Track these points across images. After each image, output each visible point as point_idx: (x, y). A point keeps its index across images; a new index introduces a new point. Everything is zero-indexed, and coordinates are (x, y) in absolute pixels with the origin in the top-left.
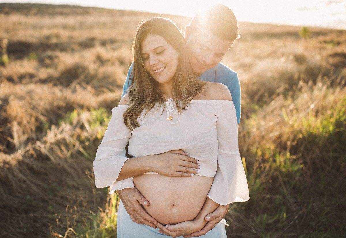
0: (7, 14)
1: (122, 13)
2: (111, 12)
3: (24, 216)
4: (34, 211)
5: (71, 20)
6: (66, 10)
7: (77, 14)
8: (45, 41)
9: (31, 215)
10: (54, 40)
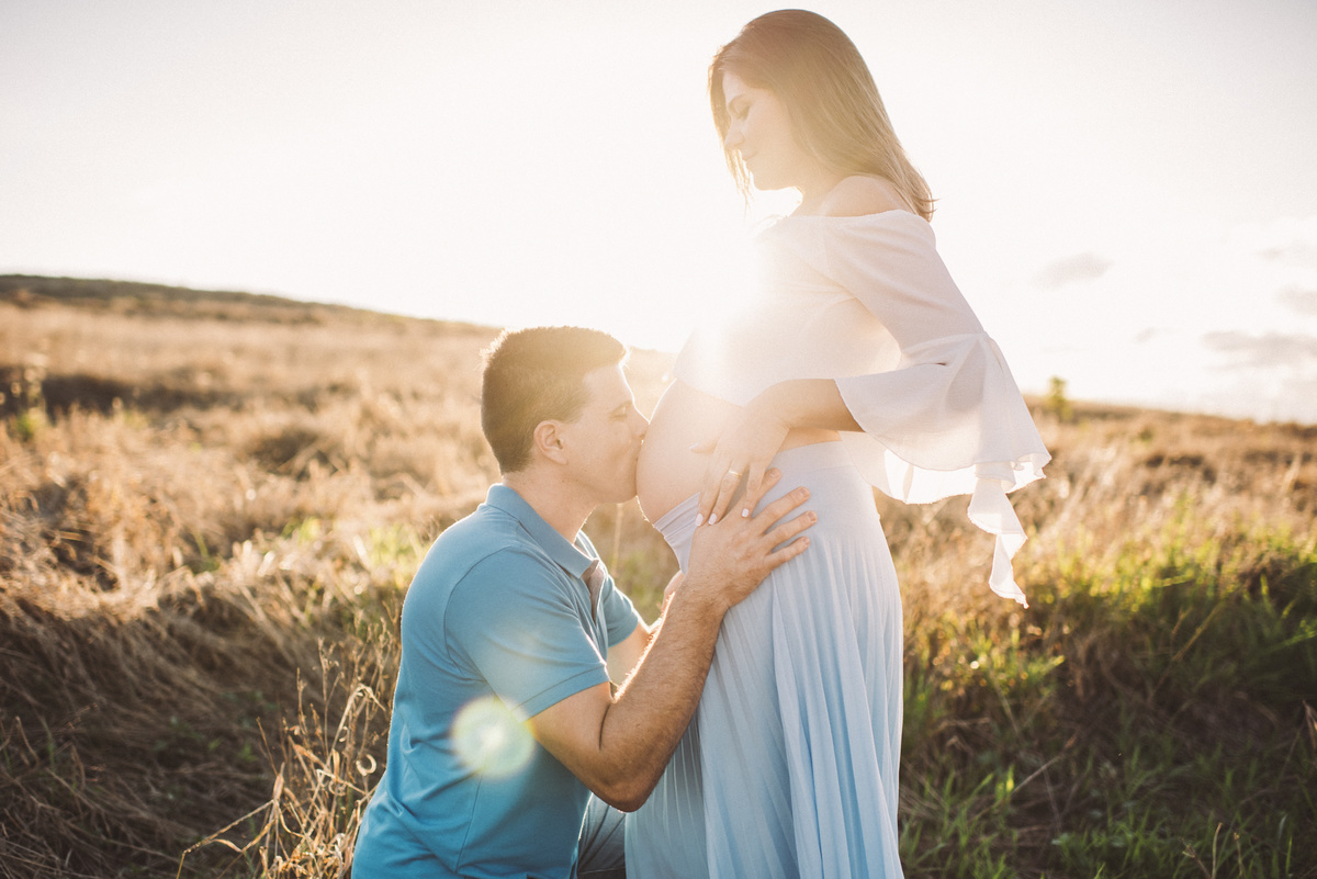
0: (23, 305)
1: (434, 329)
2: (395, 324)
3: (162, 772)
4: (195, 763)
5: (255, 336)
6: (240, 309)
7: (276, 321)
8: (171, 384)
9: (186, 770)
10: (203, 382)
